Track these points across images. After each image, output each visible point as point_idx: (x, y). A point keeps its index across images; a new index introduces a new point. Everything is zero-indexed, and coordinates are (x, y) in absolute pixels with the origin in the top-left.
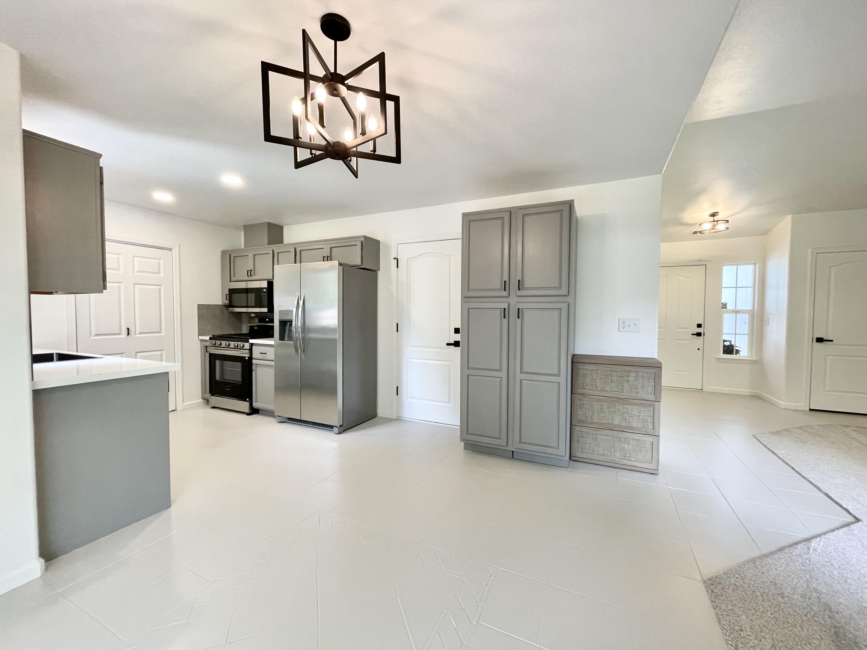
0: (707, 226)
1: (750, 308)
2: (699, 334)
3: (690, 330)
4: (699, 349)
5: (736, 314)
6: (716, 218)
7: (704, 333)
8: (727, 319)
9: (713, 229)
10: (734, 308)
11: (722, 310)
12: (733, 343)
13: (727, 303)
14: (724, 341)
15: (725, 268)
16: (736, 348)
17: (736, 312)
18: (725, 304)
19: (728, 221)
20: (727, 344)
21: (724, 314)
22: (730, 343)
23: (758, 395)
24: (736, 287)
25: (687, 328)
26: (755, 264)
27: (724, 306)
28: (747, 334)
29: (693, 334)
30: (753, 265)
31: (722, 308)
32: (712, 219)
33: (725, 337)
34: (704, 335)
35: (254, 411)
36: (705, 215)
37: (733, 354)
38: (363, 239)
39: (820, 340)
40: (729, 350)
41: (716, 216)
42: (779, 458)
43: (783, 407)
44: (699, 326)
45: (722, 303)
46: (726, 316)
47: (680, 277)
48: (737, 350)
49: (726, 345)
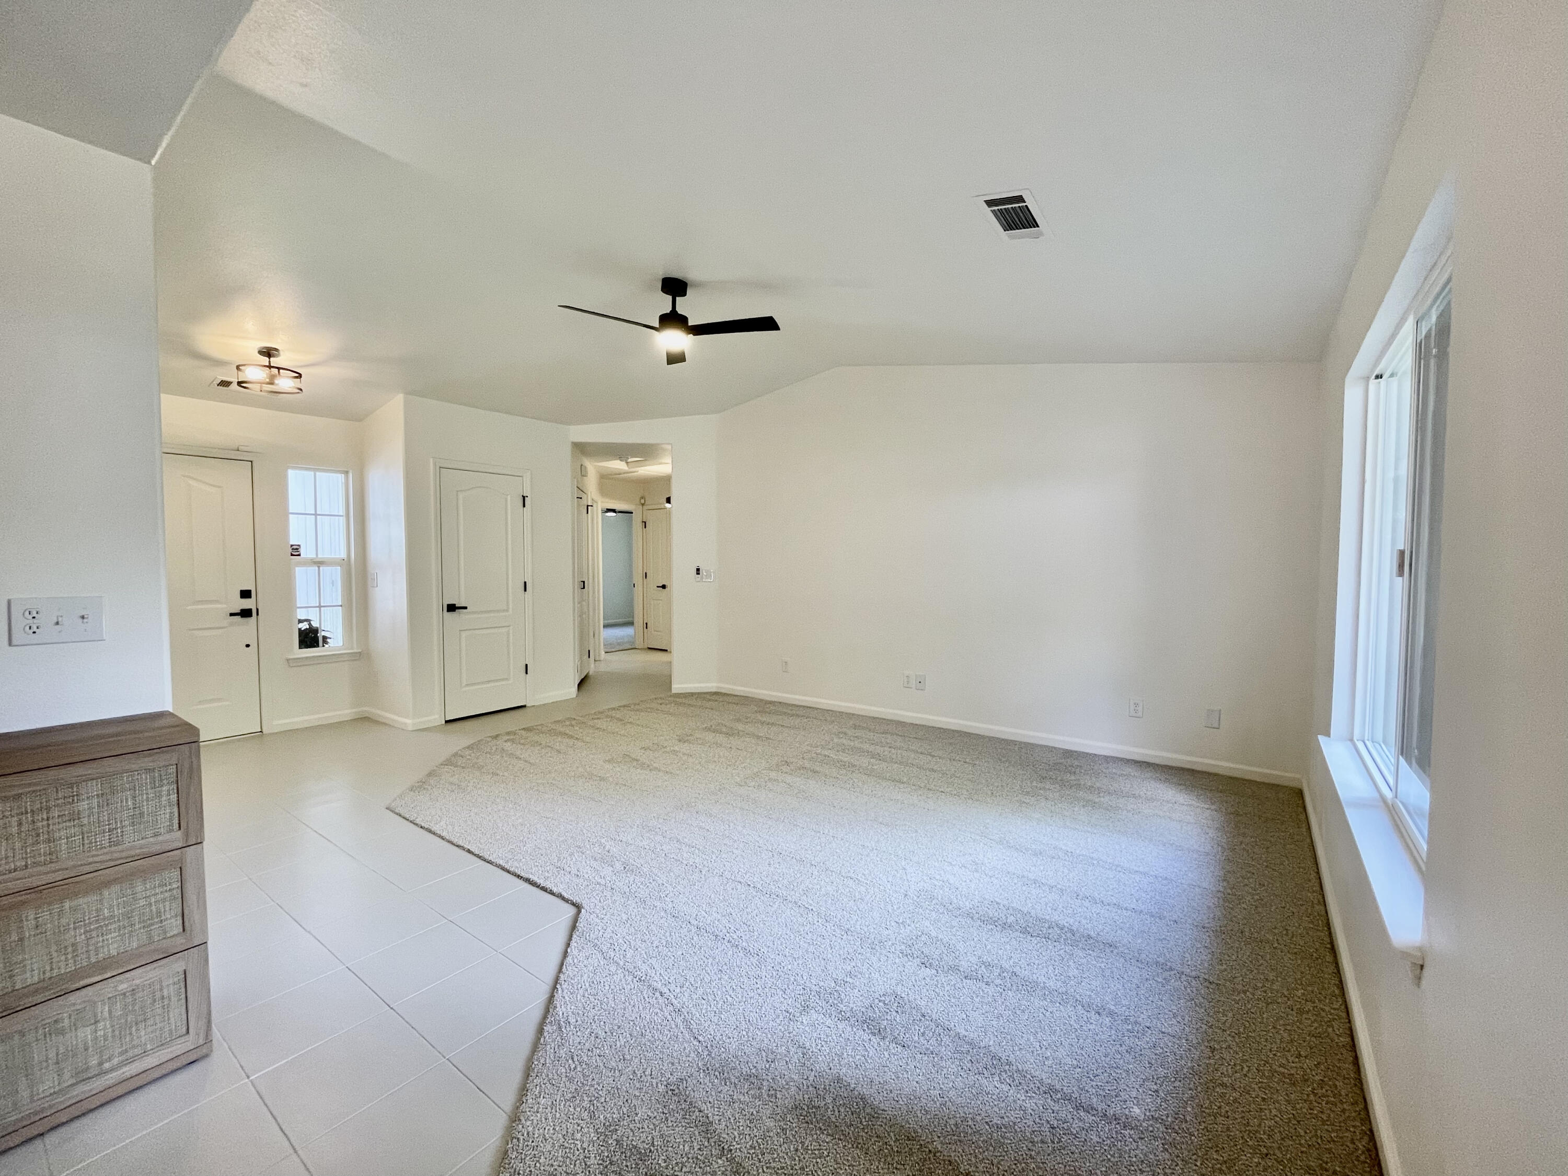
0: (255, 374)
1: (343, 555)
2: (246, 613)
3: (224, 606)
4: (248, 646)
5: (319, 567)
6: (274, 361)
7: (257, 610)
8: (303, 576)
9: (272, 383)
10: (315, 556)
11: (291, 559)
12: (315, 624)
13: (299, 545)
14: (300, 621)
15: (291, 473)
16: (323, 634)
17: (319, 563)
18: (298, 547)
19: (300, 376)
20: (304, 626)
21: (297, 568)
22: (310, 624)
23: (367, 715)
24: (316, 515)
25: (217, 602)
26: (347, 472)
27: (295, 551)
28: (341, 606)
29: (232, 615)
30: (343, 475)
31: (292, 555)
32: (265, 361)
33: (301, 615)
34: (258, 614)
36: (250, 348)
37: (318, 646)
39: (452, 608)
40: (309, 638)
41: (274, 356)
42: (443, 838)
43: (410, 728)
44: (245, 594)
45: (292, 546)
46: (300, 572)
47: (191, 482)
48: (325, 638)
49: (303, 629)
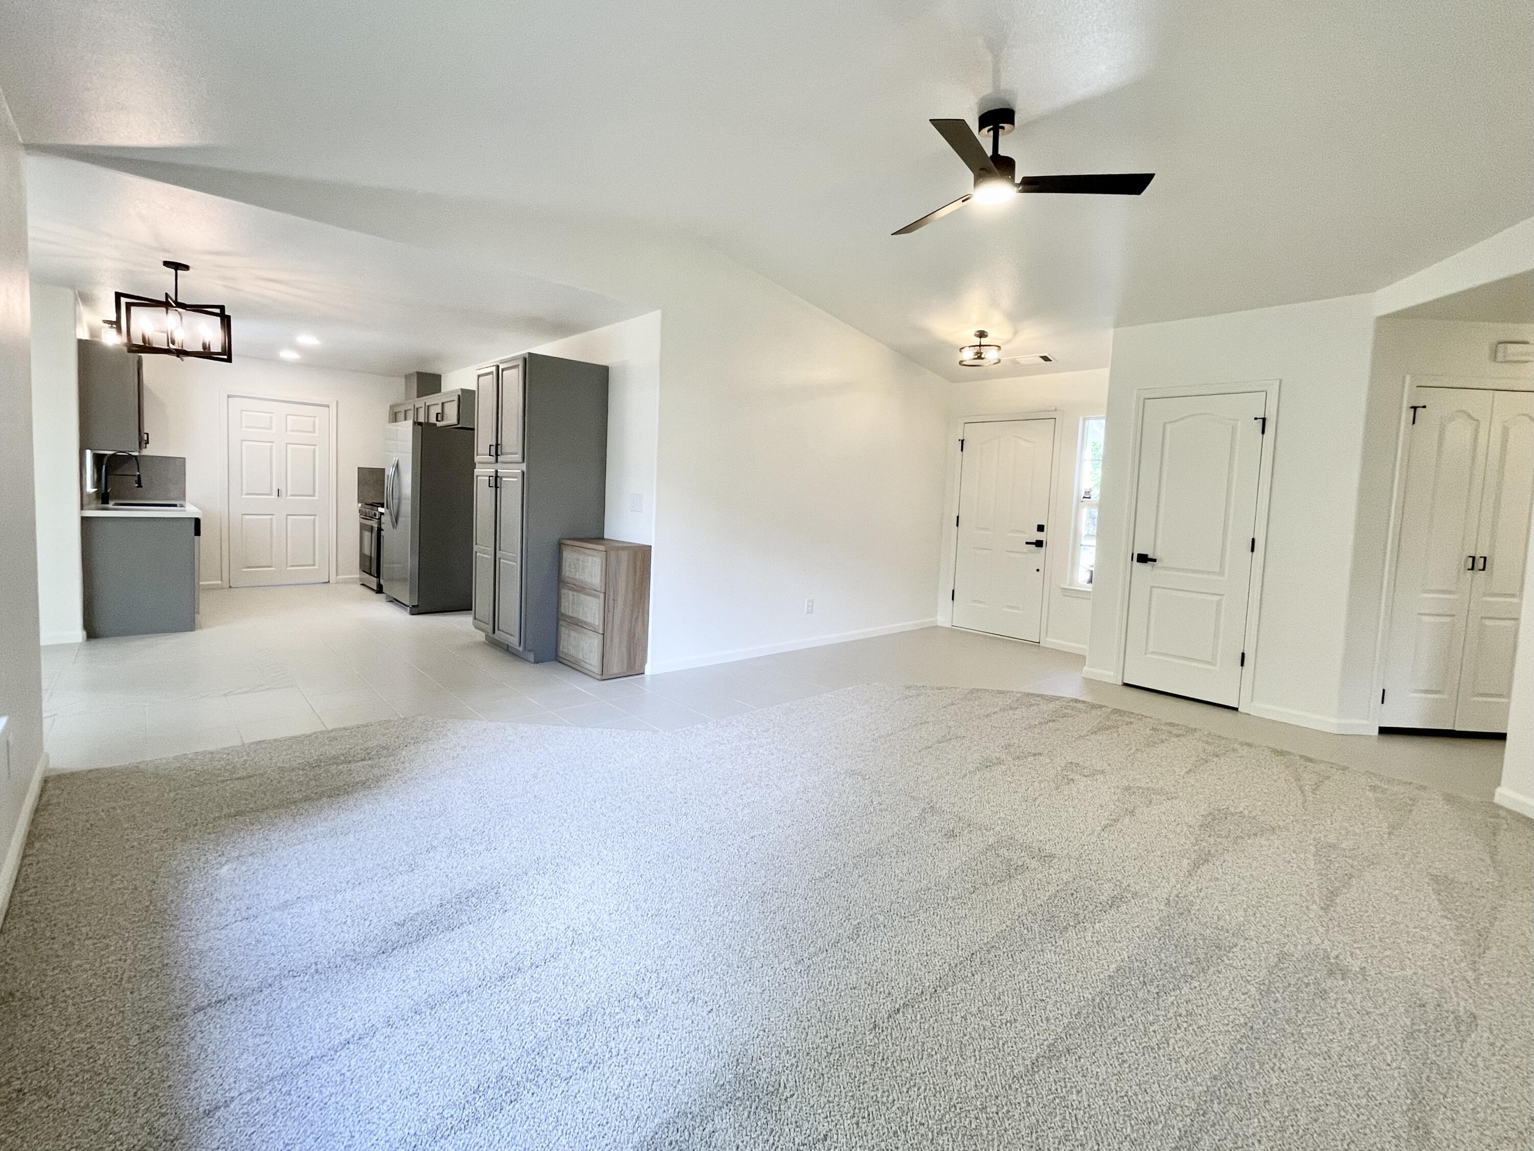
2: (1039, 544)
3: (1027, 536)
4: (1038, 570)
18: (1090, 491)
21: (1084, 510)
25: (1023, 532)
27: (1087, 494)
29: (1028, 543)
31: (1084, 498)
34: (1046, 546)
35: (380, 590)
38: (460, 393)
39: (1143, 558)
41: (984, 336)
44: (1041, 528)
47: (1018, 441)
